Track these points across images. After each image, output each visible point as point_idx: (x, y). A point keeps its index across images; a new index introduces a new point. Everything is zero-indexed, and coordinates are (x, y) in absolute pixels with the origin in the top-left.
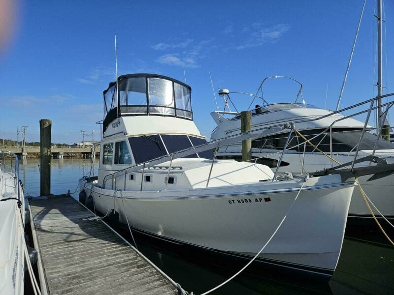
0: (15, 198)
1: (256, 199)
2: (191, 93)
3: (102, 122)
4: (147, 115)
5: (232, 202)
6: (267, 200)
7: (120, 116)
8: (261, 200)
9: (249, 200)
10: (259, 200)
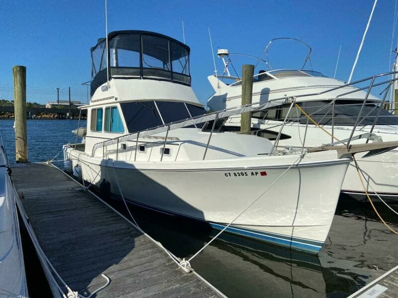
0: (4, 166)
1: (252, 173)
2: (189, 54)
3: (90, 83)
4: (140, 78)
5: (228, 175)
6: (264, 174)
7: (110, 78)
8: (257, 173)
9: (245, 173)
10: (255, 174)
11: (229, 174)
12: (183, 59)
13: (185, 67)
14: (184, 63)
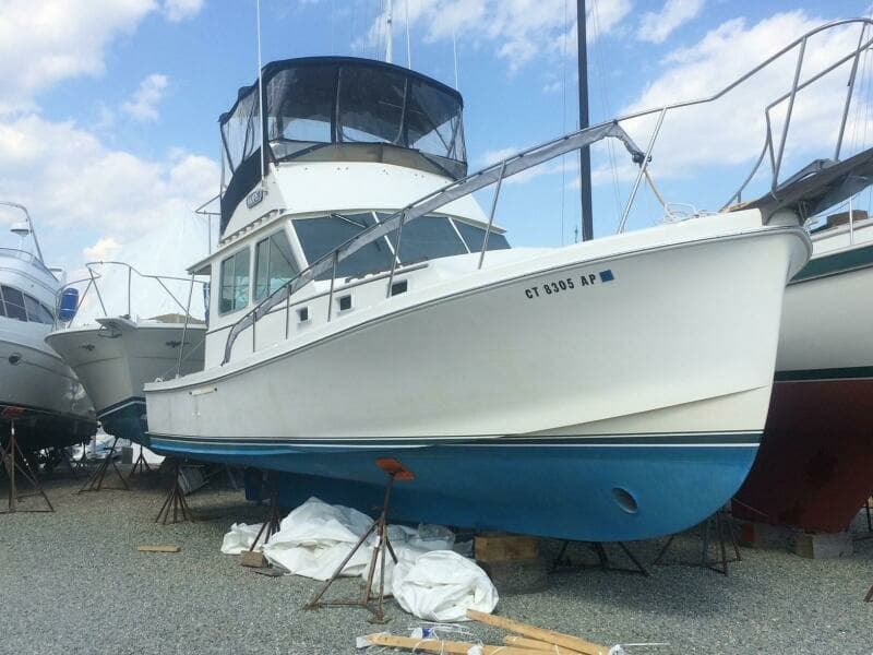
1: (583, 278)
5: (533, 292)
6: (607, 276)
8: (592, 278)
9: (569, 282)
10: (588, 280)
11: (535, 289)
12: (446, 129)
13: (453, 143)
14: (448, 136)
